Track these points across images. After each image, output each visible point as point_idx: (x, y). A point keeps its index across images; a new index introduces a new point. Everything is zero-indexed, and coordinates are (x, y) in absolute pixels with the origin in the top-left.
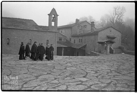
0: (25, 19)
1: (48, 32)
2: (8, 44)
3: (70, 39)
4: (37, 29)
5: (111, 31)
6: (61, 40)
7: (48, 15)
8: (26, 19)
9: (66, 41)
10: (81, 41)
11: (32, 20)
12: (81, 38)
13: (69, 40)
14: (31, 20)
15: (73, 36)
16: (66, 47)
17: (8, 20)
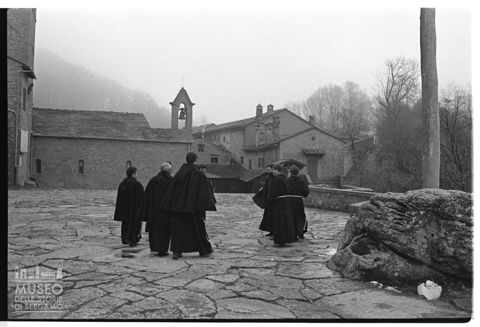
0: (125, 111)
1: (170, 145)
2: (81, 170)
3: (242, 158)
4: (146, 137)
5: (313, 139)
6: (217, 161)
7: (171, 103)
8: (127, 114)
9: (229, 163)
10: (261, 162)
11: (142, 115)
12: (261, 156)
13: (238, 160)
14: (138, 115)
15: (248, 151)
16: (218, 177)
17: (84, 117)
